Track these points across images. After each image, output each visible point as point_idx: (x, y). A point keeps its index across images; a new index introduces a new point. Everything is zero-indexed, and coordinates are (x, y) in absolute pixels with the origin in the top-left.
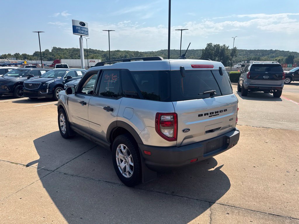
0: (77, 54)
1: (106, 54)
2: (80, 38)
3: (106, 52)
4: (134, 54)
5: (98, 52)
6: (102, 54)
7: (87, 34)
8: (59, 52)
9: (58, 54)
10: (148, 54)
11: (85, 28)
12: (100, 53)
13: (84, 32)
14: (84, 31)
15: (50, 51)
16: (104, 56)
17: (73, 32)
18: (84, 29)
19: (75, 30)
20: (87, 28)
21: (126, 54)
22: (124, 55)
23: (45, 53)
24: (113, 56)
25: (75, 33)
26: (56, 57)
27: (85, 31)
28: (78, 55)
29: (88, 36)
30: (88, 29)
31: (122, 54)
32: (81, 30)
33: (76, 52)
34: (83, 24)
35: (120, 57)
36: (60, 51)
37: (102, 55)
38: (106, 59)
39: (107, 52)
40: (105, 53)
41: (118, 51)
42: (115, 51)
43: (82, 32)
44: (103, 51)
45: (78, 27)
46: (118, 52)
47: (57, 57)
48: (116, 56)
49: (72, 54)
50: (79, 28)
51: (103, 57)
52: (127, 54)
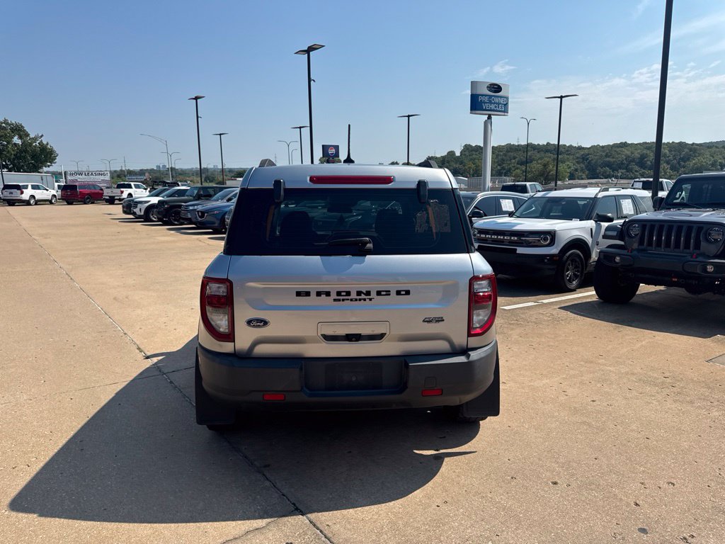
0: (515, 158)
1: (588, 154)
2: (486, 123)
3: (589, 148)
4: (670, 151)
5: (567, 151)
6: (577, 155)
7: (506, 111)
8: (474, 156)
9: (471, 160)
10: (717, 147)
11: (501, 97)
12: (573, 151)
13: (496, 107)
14: (497, 103)
15: (458, 154)
16: (583, 158)
17: (471, 110)
18: (497, 100)
19: (476, 104)
20: (504, 97)
21: (645, 152)
22: (639, 153)
23: (446, 159)
24: (608, 159)
25: (475, 110)
26: (466, 167)
27: (499, 104)
28: (517, 160)
29: (506, 114)
30: (507, 98)
31: (632, 153)
32: (490, 103)
33: (512, 154)
34: (496, 88)
35: (626, 159)
36: (477, 153)
37: (578, 158)
38: (587, 167)
39: (592, 149)
40: (586, 152)
41: (624, 145)
42: (615, 146)
43: (493, 107)
44: (580, 148)
45: (482, 95)
46: (622, 147)
47: (470, 168)
48: (613, 158)
49: (503, 160)
50: (486, 99)
51: (578, 163)
52: (648, 152)
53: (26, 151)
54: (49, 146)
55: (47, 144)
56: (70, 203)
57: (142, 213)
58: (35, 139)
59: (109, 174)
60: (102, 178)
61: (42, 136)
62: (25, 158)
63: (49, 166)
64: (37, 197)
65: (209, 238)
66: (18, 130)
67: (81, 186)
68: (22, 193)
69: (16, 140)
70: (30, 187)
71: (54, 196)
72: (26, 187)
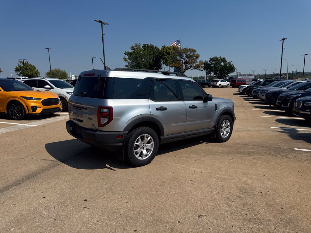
53: (224, 68)
54: (233, 65)
55: (232, 65)
56: (233, 87)
57: (242, 91)
58: (228, 63)
59: (254, 76)
60: (251, 77)
61: (231, 61)
62: (224, 70)
63: (232, 73)
64: (222, 85)
65: (249, 103)
66: (224, 60)
67: (238, 81)
68: (217, 83)
69: (222, 64)
70: (220, 81)
71: (228, 84)
72: (219, 81)
